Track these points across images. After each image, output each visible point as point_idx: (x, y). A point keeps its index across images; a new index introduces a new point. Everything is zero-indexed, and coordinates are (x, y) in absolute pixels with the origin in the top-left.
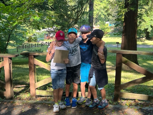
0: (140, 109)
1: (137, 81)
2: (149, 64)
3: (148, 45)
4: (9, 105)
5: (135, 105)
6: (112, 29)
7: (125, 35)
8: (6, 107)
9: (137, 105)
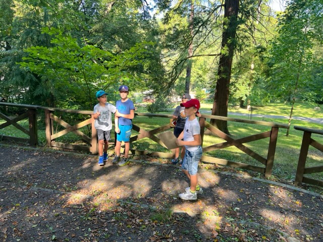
0: (218, 173)
1: (218, 146)
2: (239, 131)
3: (242, 114)
4: (93, 160)
5: (214, 169)
6: (208, 96)
7: (216, 102)
8: (89, 162)
9: (216, 169)
